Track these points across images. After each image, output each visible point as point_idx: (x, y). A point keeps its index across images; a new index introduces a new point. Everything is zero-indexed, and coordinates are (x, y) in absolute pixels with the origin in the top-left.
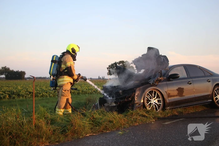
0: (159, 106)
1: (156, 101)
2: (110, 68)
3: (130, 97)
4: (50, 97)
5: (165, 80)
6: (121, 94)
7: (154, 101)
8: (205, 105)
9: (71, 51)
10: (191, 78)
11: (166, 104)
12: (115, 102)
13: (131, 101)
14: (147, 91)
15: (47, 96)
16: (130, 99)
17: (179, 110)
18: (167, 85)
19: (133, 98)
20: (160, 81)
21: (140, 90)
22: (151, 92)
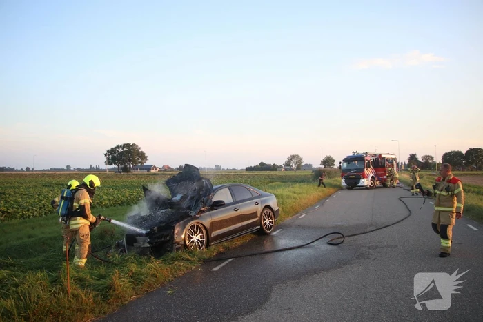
0: (202, 242)
1: (198, 237)
2: (109, 155)
3: (168, 236)
4: (34, 216)
5: (208, 210)
6: (156, 231)
7: (196, 237)
8: (254, 233)
9: (88, 184)
10: (238, 202)
11: (210, 239)
12: (149, 243)
13: (169, 240)
14: (188, 226)
15: (29, 216)
16: (168, 238)
17: (225, 244)
18: (211, 215)
19: (172, 237)
20: (203, 212)
21: (179, 226)
22: (193, 227)
